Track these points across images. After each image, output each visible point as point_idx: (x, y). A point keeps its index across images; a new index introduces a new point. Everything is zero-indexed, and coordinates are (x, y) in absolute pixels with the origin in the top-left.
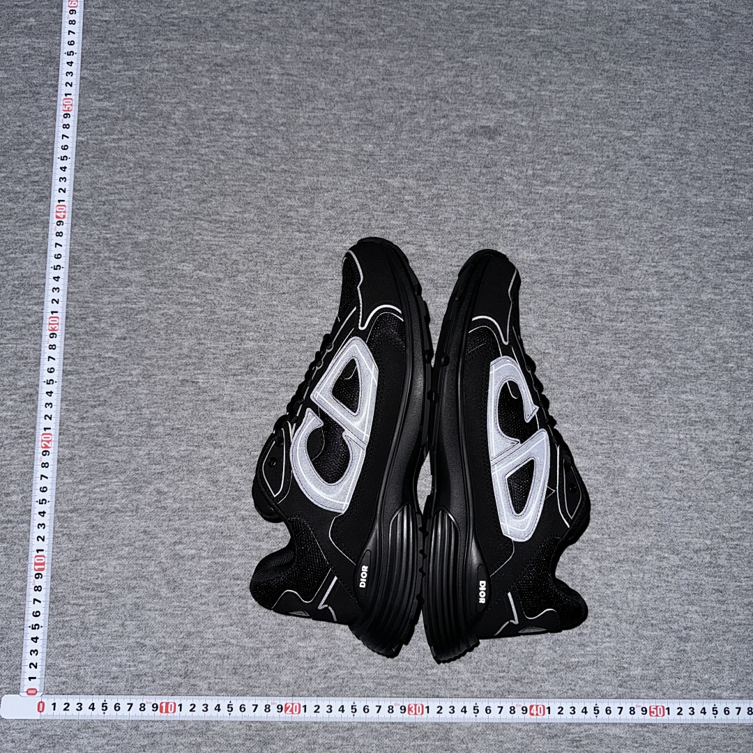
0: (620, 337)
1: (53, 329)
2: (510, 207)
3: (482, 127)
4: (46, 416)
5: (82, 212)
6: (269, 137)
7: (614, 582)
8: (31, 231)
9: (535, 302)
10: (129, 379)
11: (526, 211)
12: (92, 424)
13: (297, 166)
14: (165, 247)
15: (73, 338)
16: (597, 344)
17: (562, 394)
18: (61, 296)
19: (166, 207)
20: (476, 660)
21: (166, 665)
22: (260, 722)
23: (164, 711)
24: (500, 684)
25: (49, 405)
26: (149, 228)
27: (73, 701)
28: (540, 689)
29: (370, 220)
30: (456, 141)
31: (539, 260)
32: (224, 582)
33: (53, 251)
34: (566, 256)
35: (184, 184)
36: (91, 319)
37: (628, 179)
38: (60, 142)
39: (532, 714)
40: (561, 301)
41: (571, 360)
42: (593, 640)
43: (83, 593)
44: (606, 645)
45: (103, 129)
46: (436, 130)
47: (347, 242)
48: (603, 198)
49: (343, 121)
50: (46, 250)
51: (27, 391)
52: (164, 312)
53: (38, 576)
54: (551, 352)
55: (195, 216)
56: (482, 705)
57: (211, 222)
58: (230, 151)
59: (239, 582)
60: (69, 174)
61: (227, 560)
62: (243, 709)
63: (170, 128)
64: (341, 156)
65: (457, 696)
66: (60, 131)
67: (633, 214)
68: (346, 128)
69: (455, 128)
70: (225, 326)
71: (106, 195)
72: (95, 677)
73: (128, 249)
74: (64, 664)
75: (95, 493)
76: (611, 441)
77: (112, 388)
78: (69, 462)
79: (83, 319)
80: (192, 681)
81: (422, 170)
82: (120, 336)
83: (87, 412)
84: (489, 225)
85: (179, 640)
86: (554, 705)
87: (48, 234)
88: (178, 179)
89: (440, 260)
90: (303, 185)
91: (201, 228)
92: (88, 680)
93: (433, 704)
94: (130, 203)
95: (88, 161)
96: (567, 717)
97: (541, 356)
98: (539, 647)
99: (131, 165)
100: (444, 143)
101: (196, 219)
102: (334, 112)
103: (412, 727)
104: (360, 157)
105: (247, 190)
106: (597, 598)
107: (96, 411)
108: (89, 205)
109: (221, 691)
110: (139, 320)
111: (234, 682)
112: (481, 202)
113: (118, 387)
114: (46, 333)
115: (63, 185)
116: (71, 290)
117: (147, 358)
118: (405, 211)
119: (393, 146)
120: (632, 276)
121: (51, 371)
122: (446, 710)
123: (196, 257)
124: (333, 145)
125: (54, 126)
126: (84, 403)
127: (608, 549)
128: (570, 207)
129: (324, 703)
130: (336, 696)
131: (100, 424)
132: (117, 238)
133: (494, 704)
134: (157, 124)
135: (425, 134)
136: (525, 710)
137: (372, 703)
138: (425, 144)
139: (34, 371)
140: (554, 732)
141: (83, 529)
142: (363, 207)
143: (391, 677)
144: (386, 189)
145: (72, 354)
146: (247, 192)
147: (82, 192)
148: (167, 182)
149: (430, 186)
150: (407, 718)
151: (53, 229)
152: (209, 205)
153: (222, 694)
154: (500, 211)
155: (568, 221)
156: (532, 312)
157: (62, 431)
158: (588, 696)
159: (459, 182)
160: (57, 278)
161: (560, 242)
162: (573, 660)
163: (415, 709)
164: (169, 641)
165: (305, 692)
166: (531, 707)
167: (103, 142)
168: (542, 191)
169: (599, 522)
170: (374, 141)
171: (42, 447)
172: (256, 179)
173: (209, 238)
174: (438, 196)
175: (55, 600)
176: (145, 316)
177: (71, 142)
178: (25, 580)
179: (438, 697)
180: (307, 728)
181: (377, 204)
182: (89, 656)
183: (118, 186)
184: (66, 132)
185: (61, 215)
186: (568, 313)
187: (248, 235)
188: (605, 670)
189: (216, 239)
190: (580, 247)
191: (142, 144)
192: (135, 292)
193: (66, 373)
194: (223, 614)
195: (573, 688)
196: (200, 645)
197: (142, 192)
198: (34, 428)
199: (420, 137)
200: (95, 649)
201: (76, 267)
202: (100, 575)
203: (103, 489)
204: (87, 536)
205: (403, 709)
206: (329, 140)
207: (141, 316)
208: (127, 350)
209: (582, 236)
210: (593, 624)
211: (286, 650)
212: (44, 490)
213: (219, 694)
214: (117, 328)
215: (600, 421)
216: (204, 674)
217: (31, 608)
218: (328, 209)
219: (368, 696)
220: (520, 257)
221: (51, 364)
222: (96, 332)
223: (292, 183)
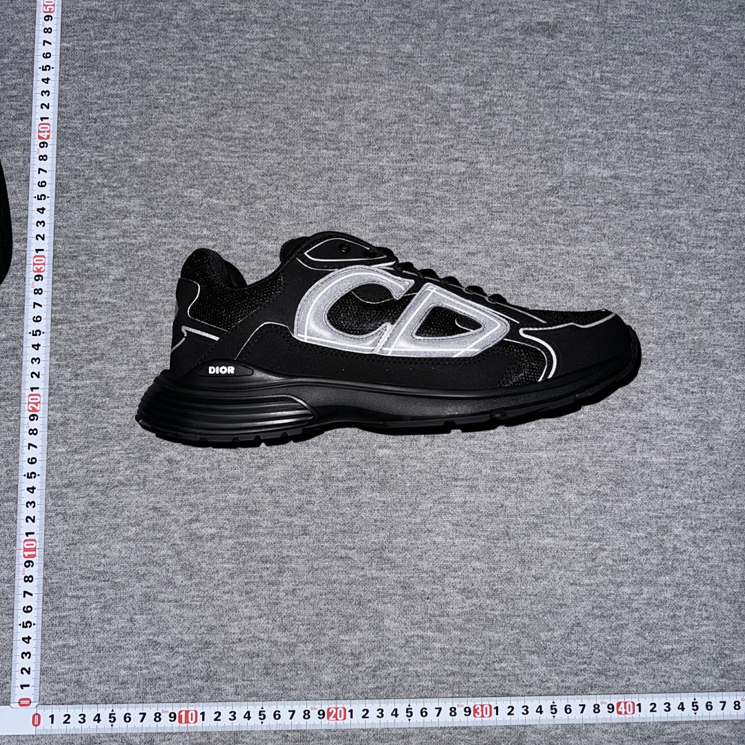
0: (709, 267)
1: (39, 270)
2: (576, 116)
3: (539, 24)
4: (33, 373)
5: (70, 131)
6: (288, 39)
7: (710, 555)
8: (9, 155)
9: (610, 227)
10: (130, 327)
11: (595, 120)
12: (88, 382)
13: (322, 72)
14: (168, 170)
15: (63, 280)
16: (683, 275)
17: (644, 335)
18: (47, 231)
19: (168, 123)
20: (552, 651)
21: (184, 666)
22: (298, 731)
23: (183, 721)
24: (581, 678)
25: (36, 360)
26: (148, 148)
27: (75, 712)
28: (628, 683)
29: (410, 133)
30: (510, 40)
31: (611, 177)
32: (251, 566)
33: (35, 178)
34: (643, 173)
35: (190, 95)
36: (83, 258)
37: (711, 81)
38: (40, 49)
39: (620, 713)
40: (641, 225)
41: (654, 295)
42: (688, 623)
43: (83, 583)
44: (704, 628)
45: (92, 33)
46: (485, 28)
47: (384, 160)
48: (683, 104)
49: (376, 18)
50: (28, 177)
51: (10, 344)
52: (169, 247)
53: (29, 564)
54: (631, 286)
55: (203, 132)
56: (561, 703)
57: (222, 140)
58: (242, 55)
59: (268, 565)
60: (53, 86)
61: (254, 540)
62: (277, 717)
63: (172, 30)
64: (374, 58)
65: (530, 694)
66: (41, 36)
67: (719, 122)
68: (378, 27)
69: (507, 24)
70: (243, 263)
71: (98, 111)
72: (100, 683)
73: (126, 173)
74: (62, 668)
75: (93, 464)
76: (703, 389)
77: (111, 339)
78: (61, 428)
79: (73, 258)
80: (216, 684)
81: (471, 74)
82: (118, 277)
83: (81, 367)
84: (551, 137)
85: (198, 636)
86: (646, 700)
87: (29, 159)
88: (182, 90)
89: (494, 179)
90: (329, 93)
91: (210, 146)
92: (91, 686)
93: (503, 704)
94: (126, 120)
95: (74, 72)
96: (661, 714)
97: (618, 291)
98: (626, 634)
99: (127, 75)
100: (495, 42)
101: (204, 136)
102: (364, 8)
103: (478, 731)
104: (396, 60)
105: (264, 100)
106: (692, 573)
107: (92, 366)
108: (77, 123)
109: (250, 695)
110: (140, 257)
111: (265, 685)
112: (541, 109)
113: (117, 338)
114: (30, 275)
115: (45, 99)
116: (59, 224)
117: (151, 303)
118: (451, 122)
119: (435, 46)
120: (720, 195)
121: (37, 319)
122: (518, 710)
123: (206, 181)
124: (364, 46)
125: (34, 31)
126: (77, 358)
127: (703, 516)
128: (646, 115)
129: (373, 706)
130: (388, 697)
131: (98, 381)
132: (111, 161)
133: (575, 702)
134: (156, 26)
135: (473, 32)
136: (611, 708)
137: (431, 705)
138: (474, 43)
139: (17, 320)
140: (646, 732)
141: (81, 506)
142: (402, 118)
143: (453, 674)
144: (430, 96)
145: (62, 300)
146: (263, 103)
147: (69, 108)
148: (169, 94)
149: (482, 93)
150: (472, 721)
151: (36, 151)
152: (220, 120)
153: (253, 698)
154: (564, 119)
155: (644, 131)
156: (606, 238)
157: (52, 391)
158: (686, 689)
159: (515, 88)
160: (41, 210)
161: (636, 156)
162: (666, 647)
163: (482, 711)
164: (186, 638)
165: (351, 694)
166: (619, 704)
167: (92, 48)
168: (613, 97)
169: (692, 484)
170: (413, 41)
171: (29, 411)
172: (275, 88)
173: (220, 158)
174: (491, 104)
175: (50, 592)
176: (146, 253)
177: (54, 49)
178: (12, 569)
179: (508, 695)
180: (354, 735)
181: (418, 114)
182: (93, 658)
183: (112, 100)
184: (47, 37)
185: (44, 135)
186: (648, 238)
187: (267, 154)
188: (704, 658)
189: (229, 160)
190: (659, 161)
191: (138, 50)
192: (135, 224)
193: (54, 322)
194: (250, 604)
195: (666, 680)
196: (224, 642)
197: (140, 106)
198: (19, 387)
199: (467, 36)
200: (100, 649)
201: (64, 197)
202: (103, 561)
203: (103, 458)
204: (86, 515)
205: (468, 711)
206: (359, 41)
207: (142, 253)
208: (126, 294)
209: (661, 148)
210: (688, 604)
211: (327, 645)
212: (32, 461)
213: (249, 699)
214: (113, 267)
215: (688, 365)
216: (229, 676)
217: (21, 602)
218: (360, 121)
219: (426, 697)
220: (590, 173)
221: (38, 311)
222: (90, 273)
223: (317, 92)
